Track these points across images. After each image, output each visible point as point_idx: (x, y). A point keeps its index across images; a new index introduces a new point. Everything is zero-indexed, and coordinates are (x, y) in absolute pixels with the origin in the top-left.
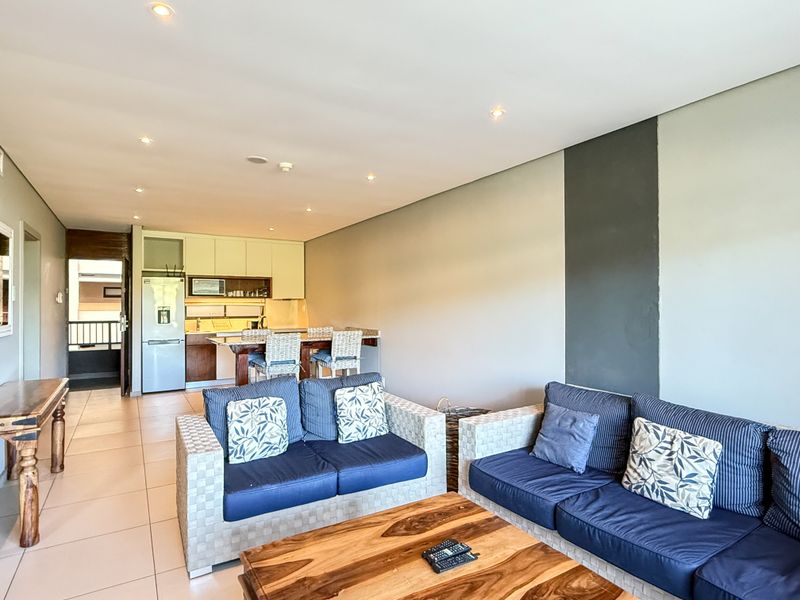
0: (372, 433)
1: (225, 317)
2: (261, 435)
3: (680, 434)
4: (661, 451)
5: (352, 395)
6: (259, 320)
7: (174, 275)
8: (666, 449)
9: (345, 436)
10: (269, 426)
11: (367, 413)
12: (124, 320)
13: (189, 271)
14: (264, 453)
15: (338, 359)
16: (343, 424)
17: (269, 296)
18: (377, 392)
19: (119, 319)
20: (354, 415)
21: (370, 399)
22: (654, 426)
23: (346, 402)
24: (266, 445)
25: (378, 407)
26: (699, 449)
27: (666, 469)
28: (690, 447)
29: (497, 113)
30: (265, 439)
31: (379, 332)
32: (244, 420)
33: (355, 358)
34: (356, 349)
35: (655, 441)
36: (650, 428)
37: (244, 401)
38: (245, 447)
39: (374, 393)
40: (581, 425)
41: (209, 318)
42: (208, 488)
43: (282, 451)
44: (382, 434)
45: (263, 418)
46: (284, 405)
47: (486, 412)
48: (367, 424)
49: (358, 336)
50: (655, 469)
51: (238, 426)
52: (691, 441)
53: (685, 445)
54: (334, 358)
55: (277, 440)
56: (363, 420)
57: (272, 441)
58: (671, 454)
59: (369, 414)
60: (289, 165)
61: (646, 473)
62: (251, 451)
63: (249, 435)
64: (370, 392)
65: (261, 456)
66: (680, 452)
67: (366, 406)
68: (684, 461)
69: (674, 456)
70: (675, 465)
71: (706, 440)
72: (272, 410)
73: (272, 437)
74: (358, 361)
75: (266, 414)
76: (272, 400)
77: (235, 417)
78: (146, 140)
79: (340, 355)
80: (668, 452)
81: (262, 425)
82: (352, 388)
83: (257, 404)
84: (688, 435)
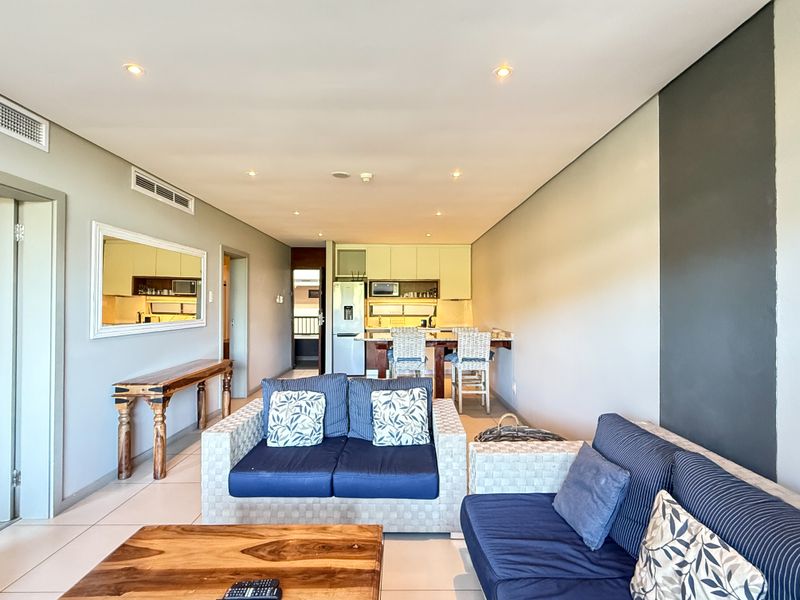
0: (407, 440)
1: (403, 315)
2: (294, 424)
3: (705, 534)
4: (672, 554)
5: (387, 398)
6: (427, 319)
7: (358, 280)
8: (679, 553)
9: (378, 439)
10: (302, 417)
11: (401, 418)
12: (321, 316)
13: (370, 276)
14: (297, 441)
15: (464, 360)
16: (377, 426)
17: (438, 297)
18: (417, 398)
19: (317, 315)
20: (387, 419)
21: (407, 404)
22: (674, 511)
23: (380, 405)
24: (298, 435)
25: (416, 414)
26: (723, 572)
27: (672, 587)
28: (710, 563)
29: (503, 73)
30: (297, 429)
31: (512, 335)
32: (280, 409)
33: (484, 360)
34: (485, 351)
35: (668, 535)
36: (669, 511)
37: (285, 393)
38: (279, 434)
39: (414, 399)
40: (603, 482)
41: (389, 316)
42: (217, 463)
43: (314, 443)
44: (421, 443)
45: (298, 410)
46: (323, 400)
47: (560, 439)
48: (401, 430)
49: (487, 339)
50: (660, 580)
51: (275, 414)
52: (714, 552)
53: (704, 556)
54: (460, 360)
55: (309, 431)
56: (397, 426)
57: (304, 432)
58: (683, 564)
59: (404, 420)
60: (369, 175)
61: (649, 582)
62: (284, 438)
63: (283, 423)
64: (408, 398)
65: (293, 444)
66: (694, 564)
67: (402, 412)
68: (696, 582)
69: (685, 570)
70: (683, 585)
71: (741, 559)
72: (308, 404)
73: (304, 428)
74: (487, 364)
75: (301, 407)
76: (311, 394)
77: (274, 406)
78: (252, 174)
79: (466, 356)
80: (679, 559)
81: (296, 416)
82: (389, 392)
83: (296, 397)
84: (716, 540)
